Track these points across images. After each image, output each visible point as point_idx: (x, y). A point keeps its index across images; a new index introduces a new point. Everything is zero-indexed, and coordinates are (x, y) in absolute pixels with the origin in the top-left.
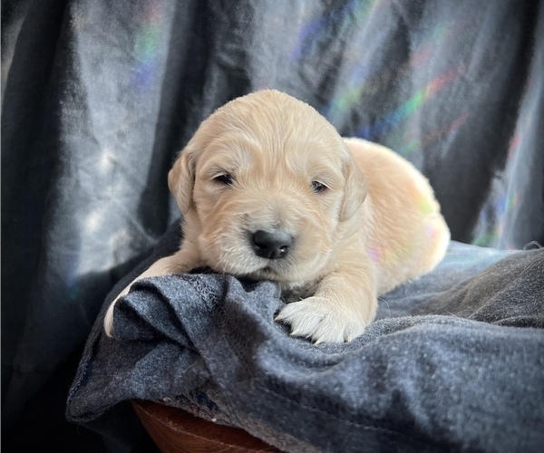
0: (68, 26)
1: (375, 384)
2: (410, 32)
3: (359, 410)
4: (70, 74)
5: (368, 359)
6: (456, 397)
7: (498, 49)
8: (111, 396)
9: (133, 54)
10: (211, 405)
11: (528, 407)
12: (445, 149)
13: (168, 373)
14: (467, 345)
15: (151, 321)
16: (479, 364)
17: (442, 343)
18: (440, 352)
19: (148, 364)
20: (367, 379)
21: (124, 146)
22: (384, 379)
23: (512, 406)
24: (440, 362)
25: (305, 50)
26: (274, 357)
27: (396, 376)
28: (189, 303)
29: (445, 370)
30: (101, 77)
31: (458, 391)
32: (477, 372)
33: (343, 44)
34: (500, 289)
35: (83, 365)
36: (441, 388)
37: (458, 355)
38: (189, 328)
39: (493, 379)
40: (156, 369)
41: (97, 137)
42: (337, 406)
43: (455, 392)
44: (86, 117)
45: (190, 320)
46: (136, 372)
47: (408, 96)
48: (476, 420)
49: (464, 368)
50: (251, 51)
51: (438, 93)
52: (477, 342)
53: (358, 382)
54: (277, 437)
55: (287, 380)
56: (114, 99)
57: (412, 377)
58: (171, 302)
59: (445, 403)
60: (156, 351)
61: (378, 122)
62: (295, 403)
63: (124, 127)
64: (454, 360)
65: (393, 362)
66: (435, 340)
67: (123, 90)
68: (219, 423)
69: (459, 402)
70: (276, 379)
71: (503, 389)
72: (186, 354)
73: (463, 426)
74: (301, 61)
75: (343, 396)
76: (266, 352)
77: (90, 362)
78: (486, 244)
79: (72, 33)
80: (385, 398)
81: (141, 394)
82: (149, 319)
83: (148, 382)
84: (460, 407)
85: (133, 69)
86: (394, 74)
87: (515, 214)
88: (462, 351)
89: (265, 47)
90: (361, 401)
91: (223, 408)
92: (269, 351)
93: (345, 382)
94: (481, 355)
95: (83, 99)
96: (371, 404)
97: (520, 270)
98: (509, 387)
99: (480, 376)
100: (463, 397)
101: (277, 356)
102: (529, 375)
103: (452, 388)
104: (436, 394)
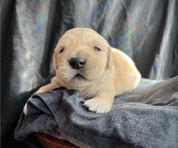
0: (15, 12)
1: (108, 125)
2: (127, 11)
3: (103, 134)
4: (16, 27)
5: (106, 117)
6: (133, 129)
7: (156, 15)
8: (27, 131)
9: (36, 20)
10: (58, 133)
11: (157, 131)
12: (140, 48)
13: (45, 124)
14: (138, 112)
15: (39, 107)
16: (141, 118)
17: (130, 111)
18: (130, 114)
19: (38, 121)
20: (105, 123)
21: (34, 50)
22: (111, 124)
23: (151, 131)
24: (129, 118)
25: (92, 17)
26: (76, 117)
27: (114, 122)
28: (50, 101)
29: (130, 120)
30: (26, 28)
31: (134, 127)
32: (141, 121)
33: (105, 15)
34: (154, 93)
35: (19, 122)
36: (129, 126)
37: (135, 115)
38: (51, 109)
39: (146, 123)
40: (41, 122)
41: (25, 47)
42: (96, 132)
43: (133, 127)
44: (21, 41)
45: (51, 106)
46: (35, 123)
47: (127, 31)
48: (140, 136)
49: (137, 120)
50: (75, 18)
51: (137, 30)
52: (142, 111)
53: (103, 125)
54: (78, 143)
55: (80, 125)
56: (30, 35)
57: (120, 123)
58: (44, 101)
59: (130, 131)
60: (41, 116)
61: (117, 40)
62: (83, 132)
63: (34, 44)
64: (133, 117)
65: (114, 118)
66: (128, 111)
67: (33, 32)
68: (61, 139)
69: (135, 130)
70: (76, 124)
71: (149, 126)
72: (50, 117)
73: (136, 138)
74: (92, 21)
75: (97, 129)
76: (73, 115)
77: (22, 121)
78: (154, 79)
79: (16, 14)
80: (111, 129)
81: (36, 131)
82: (38, 107)
83: (38, 127)
84: (135, 132)
85: (36, 25)
86: (122, 24)
87: (163, 69)
88: (136, 114)
89: (79, 17)
90: (103, 131)
91: (62, 134)
92: (75, 115)
93: (98, 125)
94: (142, 115)
95: (20, 35)
96: (106, 132)
97: (161, 87)
98: (151, 125)
99: (142, 122)
100: (136, 129)
101: (77, 117)
102: (157, 121)
103: (133, 126)
104: (127, 128)
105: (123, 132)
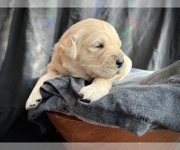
1: (111, 102)
3: (107, 110)
9: (46, 16)
19: (50, 101)
21: (45, 43)
22: (113, 100)
24: (129, 94)
25: (97, 14)
27: (117, 99)
30: (37, 23)
33: (108, 12)
41: (37, 40)
42: (101, 109)
44: (33, 35)
46: (47, 103)
47: (128, 27)
56: (41, 29)
60: (52, 98)
63: (44, 38)
64: (133, 93)
65: (116, 95)
66: (128, 89)
68: (70, 115)
69: (135, 104)
73: (136, 110)
80: (114, 105)
81: (48, 109)
83: (50, 106)
94: (141, 91)
95: (32, 29)
96: (110, 107)
98: (149, 99)
99: (141, 97)
103: (133, 101)
104: (128, 102)
105: (125, 106)
